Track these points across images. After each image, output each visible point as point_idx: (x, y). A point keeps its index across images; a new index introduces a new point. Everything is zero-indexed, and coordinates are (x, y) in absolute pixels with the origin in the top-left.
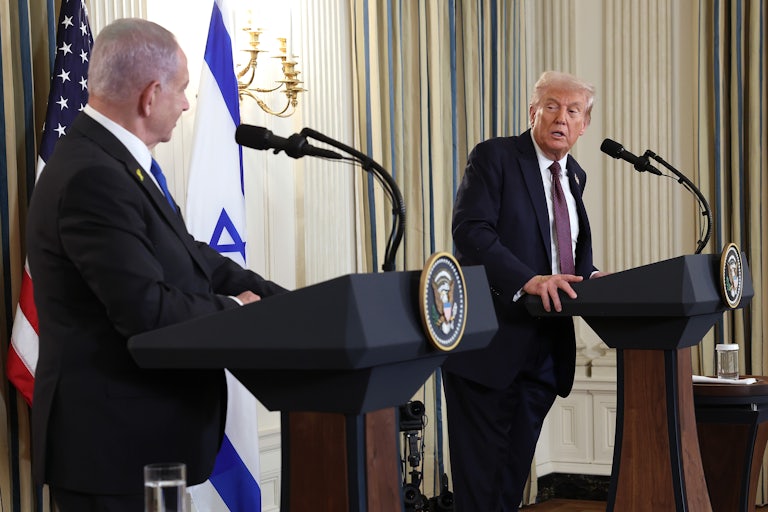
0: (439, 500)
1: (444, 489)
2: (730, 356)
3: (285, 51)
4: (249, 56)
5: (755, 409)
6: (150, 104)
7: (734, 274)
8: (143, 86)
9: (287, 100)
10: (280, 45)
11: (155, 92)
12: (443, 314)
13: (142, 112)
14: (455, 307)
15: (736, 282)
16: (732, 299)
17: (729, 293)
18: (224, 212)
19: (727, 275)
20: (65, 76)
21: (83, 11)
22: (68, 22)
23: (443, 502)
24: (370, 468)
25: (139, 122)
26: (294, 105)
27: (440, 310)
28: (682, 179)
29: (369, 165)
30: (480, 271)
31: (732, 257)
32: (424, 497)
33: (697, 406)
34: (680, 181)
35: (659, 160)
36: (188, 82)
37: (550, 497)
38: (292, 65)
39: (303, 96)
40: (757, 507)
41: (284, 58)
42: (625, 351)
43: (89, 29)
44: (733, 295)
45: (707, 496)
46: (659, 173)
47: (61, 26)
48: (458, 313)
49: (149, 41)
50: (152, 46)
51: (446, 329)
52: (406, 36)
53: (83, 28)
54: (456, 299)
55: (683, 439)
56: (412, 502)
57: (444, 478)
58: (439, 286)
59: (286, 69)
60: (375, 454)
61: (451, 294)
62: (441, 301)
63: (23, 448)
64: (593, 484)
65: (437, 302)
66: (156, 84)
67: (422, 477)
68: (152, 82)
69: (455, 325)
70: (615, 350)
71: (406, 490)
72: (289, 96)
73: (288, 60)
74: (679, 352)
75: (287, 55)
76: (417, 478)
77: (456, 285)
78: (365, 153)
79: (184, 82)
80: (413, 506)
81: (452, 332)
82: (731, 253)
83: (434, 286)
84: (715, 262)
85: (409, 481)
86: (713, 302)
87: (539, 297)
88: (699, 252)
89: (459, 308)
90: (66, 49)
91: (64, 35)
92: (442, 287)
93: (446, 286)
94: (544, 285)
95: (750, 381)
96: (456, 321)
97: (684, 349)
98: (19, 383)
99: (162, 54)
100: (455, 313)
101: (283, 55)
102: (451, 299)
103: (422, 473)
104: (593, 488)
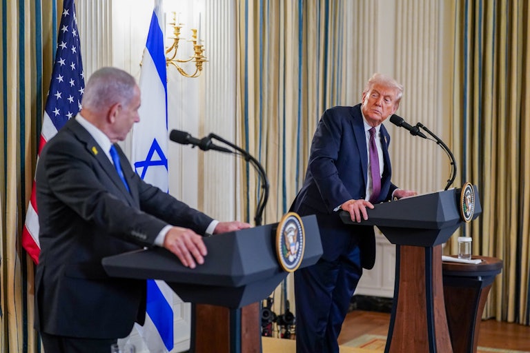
0: (284, 318)
1: (287, 310)
2: (466, 244)
3: (195, 37)
4: (173, 41)
5: (480, 279)
6: (114, 115)
7: (469, 202)
8: (111, 105)
9: (196, 68)
10: (192, 33)
11: (119, 110)
12: (290, 250)
13: (109, 121)
14: (298, 245)
15: (470, 207)
16: (467, 217)
17: (466, 213)
18: (155, 140)
19: (465, 202)
20: (62, 62)
21: (74, 21)
22: (65, 29)
23: (286, 318)
24: (243, 339)
25: (106, 126)
26: (200, 70)
27: (288, 248)
28: (439, 142)
29: (248, 158)
30: (313, 218)
31: (468, 191)
32: (274, 314)
33: (444, 276)
34: (438, 143)
35: (425, 129)
36: (140, 105)
37: (354, 309)
38: (199, 47)
39: (206, 65)
40: (483, 320)
41: (195, 42)
42: (401, 247)
43: (77, 33)
44: (468, 214)
45: (448, 336)
46: (425, 137)
47: (61, 32)
48: (299, 248)
49: (118, 80)
50: (119, 83)
51: (291, 259)
52: (271, 23)
53: (74, 33)
54: (298, 240)
55: (435, 302)
56: (266, 318)
57: (287, 303)
58: (287, 234)
59: (196, 49)
60: (247, 330)
61: (295, 238)
62: (289, 242)
63: (30, 287)
64: (381, 303)
65: (287, 243)
66: (118, 105)
67: (273, 302)
68: (116, 104)
69: (297, 256)
70: (395, 245)
71: (264, 310)
72: (197, 66)
73: (197, 44)
74: (434, 248)
75: (197, 40)
76: (270, 303)
77: (299, 231)
78: (245, 149)
79: (138, 105)
80: (267, 321)
81: (295, 260)
82: (468, 188)
83: (285, 234)
84: (458, 194)
85: (265, 305)
86: (456, 219)
87: (348, 213)
88: (446, 189)
89: (300, 245)
90: (63, 45)
91: (62, 37)
92: (290, 234)
93: (293, 233)
94: (352, 206)
95: (478, 262)
96: (298, 253)
97: (437, 246)
98: (29, 249)
99: (124, 88)
100: (297, 248)
101: (195, 40)
102: (295, 240)
103: (273, 299)
104: (381, 305)
